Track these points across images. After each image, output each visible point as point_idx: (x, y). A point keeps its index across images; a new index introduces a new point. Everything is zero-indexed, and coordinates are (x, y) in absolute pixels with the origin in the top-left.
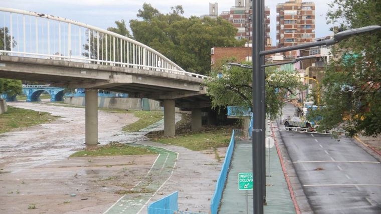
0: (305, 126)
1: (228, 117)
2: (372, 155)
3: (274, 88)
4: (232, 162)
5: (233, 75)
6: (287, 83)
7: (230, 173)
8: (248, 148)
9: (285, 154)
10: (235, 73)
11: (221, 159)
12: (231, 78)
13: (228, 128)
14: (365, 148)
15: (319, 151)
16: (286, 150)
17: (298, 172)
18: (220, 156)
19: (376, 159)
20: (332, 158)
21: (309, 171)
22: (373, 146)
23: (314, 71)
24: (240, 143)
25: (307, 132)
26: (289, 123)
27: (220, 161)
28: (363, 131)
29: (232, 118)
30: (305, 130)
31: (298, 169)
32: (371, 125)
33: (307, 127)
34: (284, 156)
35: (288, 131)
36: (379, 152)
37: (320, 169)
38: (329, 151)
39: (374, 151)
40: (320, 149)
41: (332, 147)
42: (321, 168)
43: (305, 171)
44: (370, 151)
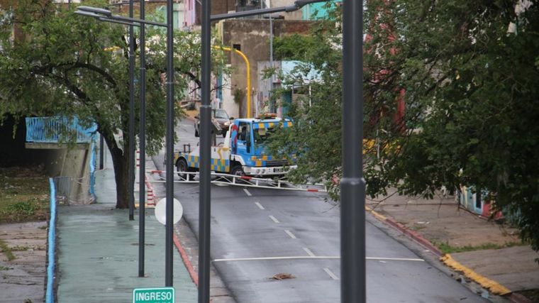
0: (227, 169)
1: (27, 146)
2: (400, 242)
3: (156, 73)
4: (60, 261)
5: (53, 38)
6: (190, 59)
7: (60, 288)
8: (93, 224)
9: (188, 240)
10: (56, 32)
11: (15, 253)
12: (46, 46)
13: (14, 175)
14: (380, 225)
15: (272, 230)
16: (188, 231)
17: (232, 286)
18: (10, 246)
19: (412, 251)
20: (306, 249)
21: (258, 281)
22: (398, 218)
23: (236, 31)
24: (68, 213)
25: (234, 183)
26: (189, 161)
27: (11, 258)
28: (401, 182)
29: (38, 147)
30: (231, 179)
31: (228, 276)
32: (428, 168)
33: (232, 172)
34: (188, 244)
35: (187, 181)
36: (416, 235)
37: (285, 277)
38: (297, 230)
39: (404, 231)
40: (273, 227)
41: (300, 222)
42: (287, 273)
43: (248, 282)
44: (395, 233)
